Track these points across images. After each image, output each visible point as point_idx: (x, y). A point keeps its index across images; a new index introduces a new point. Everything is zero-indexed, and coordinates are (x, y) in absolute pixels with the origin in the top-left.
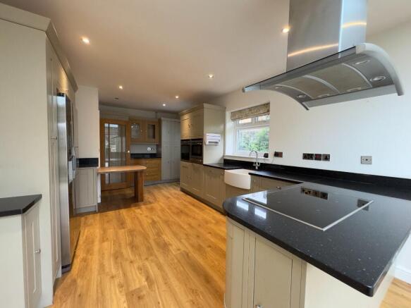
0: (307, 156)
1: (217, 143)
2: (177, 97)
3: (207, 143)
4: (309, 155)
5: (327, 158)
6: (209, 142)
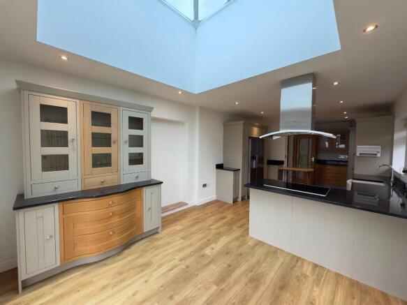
3: (358, 155)
6: (360, 154)
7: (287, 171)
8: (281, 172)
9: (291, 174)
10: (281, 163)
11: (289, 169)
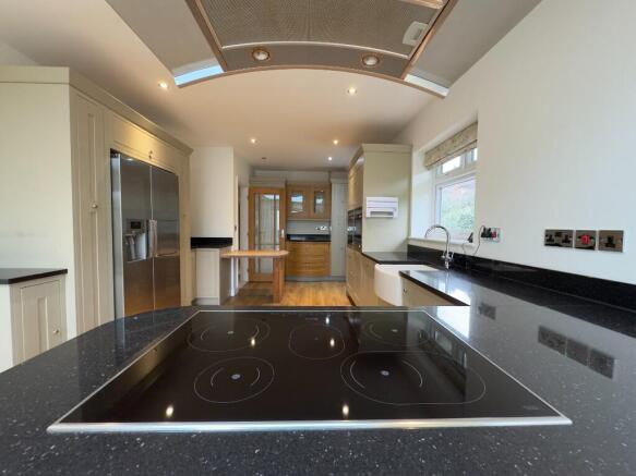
0: (556, 239)
1: (391, 213)
2: (336, 142)
3: (368, 215)
4: (558, 233)
5: (612, 241)
6: (372, 213)
7: (240, 258)
8: (225, 262)
9: (246, 265)
10: (227, 242)
11: (242, 254)
